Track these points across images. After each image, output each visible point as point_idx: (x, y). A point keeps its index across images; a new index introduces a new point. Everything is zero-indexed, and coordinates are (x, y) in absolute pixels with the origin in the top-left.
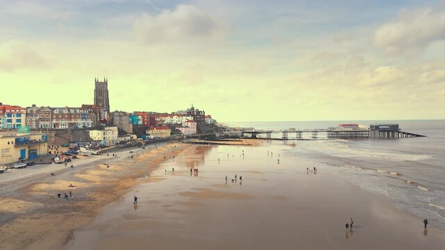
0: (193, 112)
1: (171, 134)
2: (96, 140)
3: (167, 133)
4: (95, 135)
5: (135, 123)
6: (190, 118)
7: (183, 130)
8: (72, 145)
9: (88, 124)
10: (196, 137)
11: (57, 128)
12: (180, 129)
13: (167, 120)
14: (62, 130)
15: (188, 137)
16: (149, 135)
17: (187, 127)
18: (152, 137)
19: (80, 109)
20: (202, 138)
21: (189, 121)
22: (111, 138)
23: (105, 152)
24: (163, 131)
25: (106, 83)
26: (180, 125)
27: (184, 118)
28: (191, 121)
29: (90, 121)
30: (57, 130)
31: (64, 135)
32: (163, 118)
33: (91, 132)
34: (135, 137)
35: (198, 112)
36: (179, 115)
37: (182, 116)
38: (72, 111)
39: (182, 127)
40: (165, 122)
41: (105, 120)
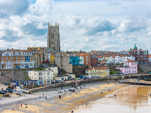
0: (136, 52)
1: (111, 73)
2: (34, 79)
3: (105, 73)
4: (33, 75)
5: (76, 63)
6: (132, 58)
7: (123, 70)
8: (13, 84)
9: (31, 65)
10: (136, 77)
11: (4, 68)
12: (121, 69)
13: (110, 60)
14: (7, 70)
15: (127, 77)
16: (88, 74)
17: (128, 67)
18: (90, 76)
19: (24, 51)
20: (142, 78)
21: (129, 61)
22: (46, 78)
23: (37, 91)
24: (101, 71)
25: (57, 28)
26: (122, 65)
27: (126, 58)
28: (132, 61)
29: (33, 62)
30: (3, 70)
31: (8, 75)
32: (106, 58)
33: (29, 72)
34: (73, 76)
35: (142, 52)
36: (121, 55)
37: (124, 55)
38: (17, 54)
39: (123, 67)
40: (108, 62)
41: (48, 61)
